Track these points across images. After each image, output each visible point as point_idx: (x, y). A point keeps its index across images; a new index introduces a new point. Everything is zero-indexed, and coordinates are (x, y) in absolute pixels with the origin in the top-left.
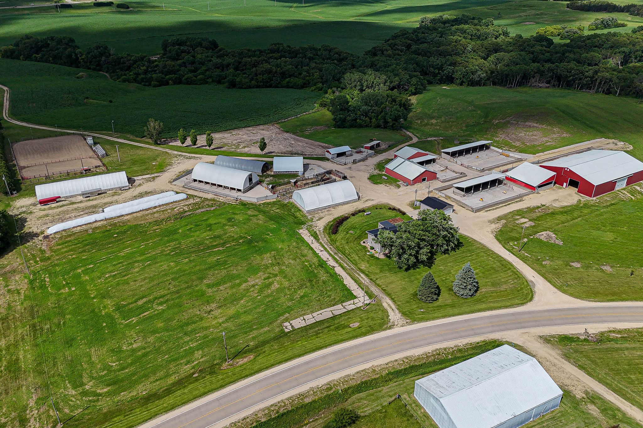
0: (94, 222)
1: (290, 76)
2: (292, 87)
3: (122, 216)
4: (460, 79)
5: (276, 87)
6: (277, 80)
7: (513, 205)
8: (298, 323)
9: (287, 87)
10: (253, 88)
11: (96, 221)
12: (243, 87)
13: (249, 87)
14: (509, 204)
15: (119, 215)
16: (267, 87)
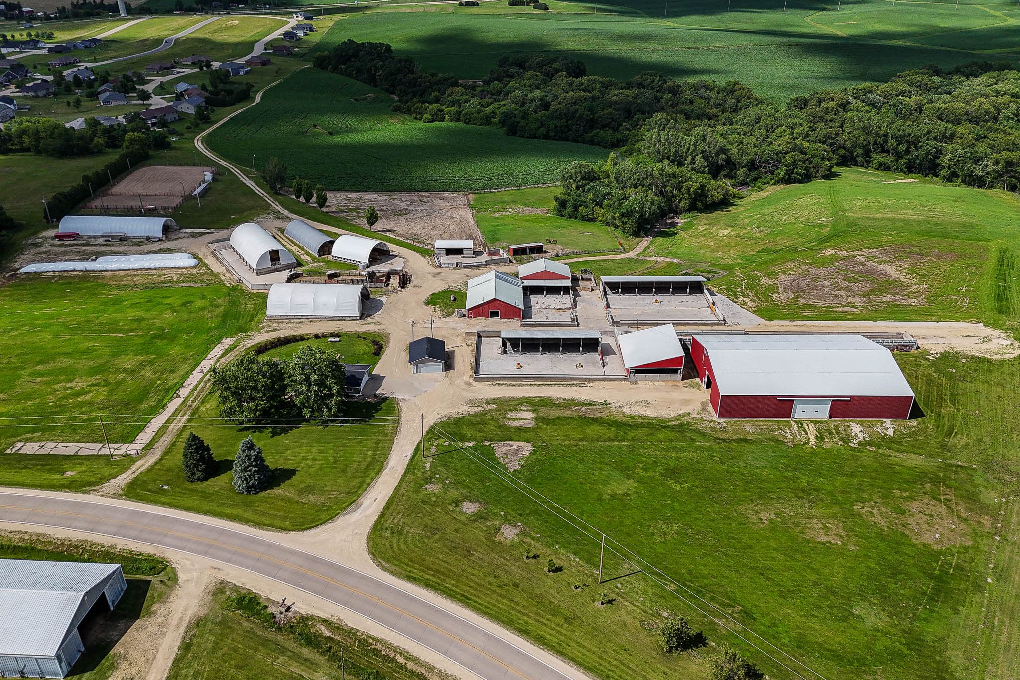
0: (72, 271)
1: (603, 127)
2: (598, 144)
3: (106, 270)
4: (949, 169)
5: (575, 141)
6: (578, 131)
7: (557, 387)
8: (31, 448)
9: (592, 143)
10: (539, 138)
11: (74, 270)
12: (526, 135)
13: (534, 137)
14: (549, 385)
15: (102, 268)
16: (561, 139)
